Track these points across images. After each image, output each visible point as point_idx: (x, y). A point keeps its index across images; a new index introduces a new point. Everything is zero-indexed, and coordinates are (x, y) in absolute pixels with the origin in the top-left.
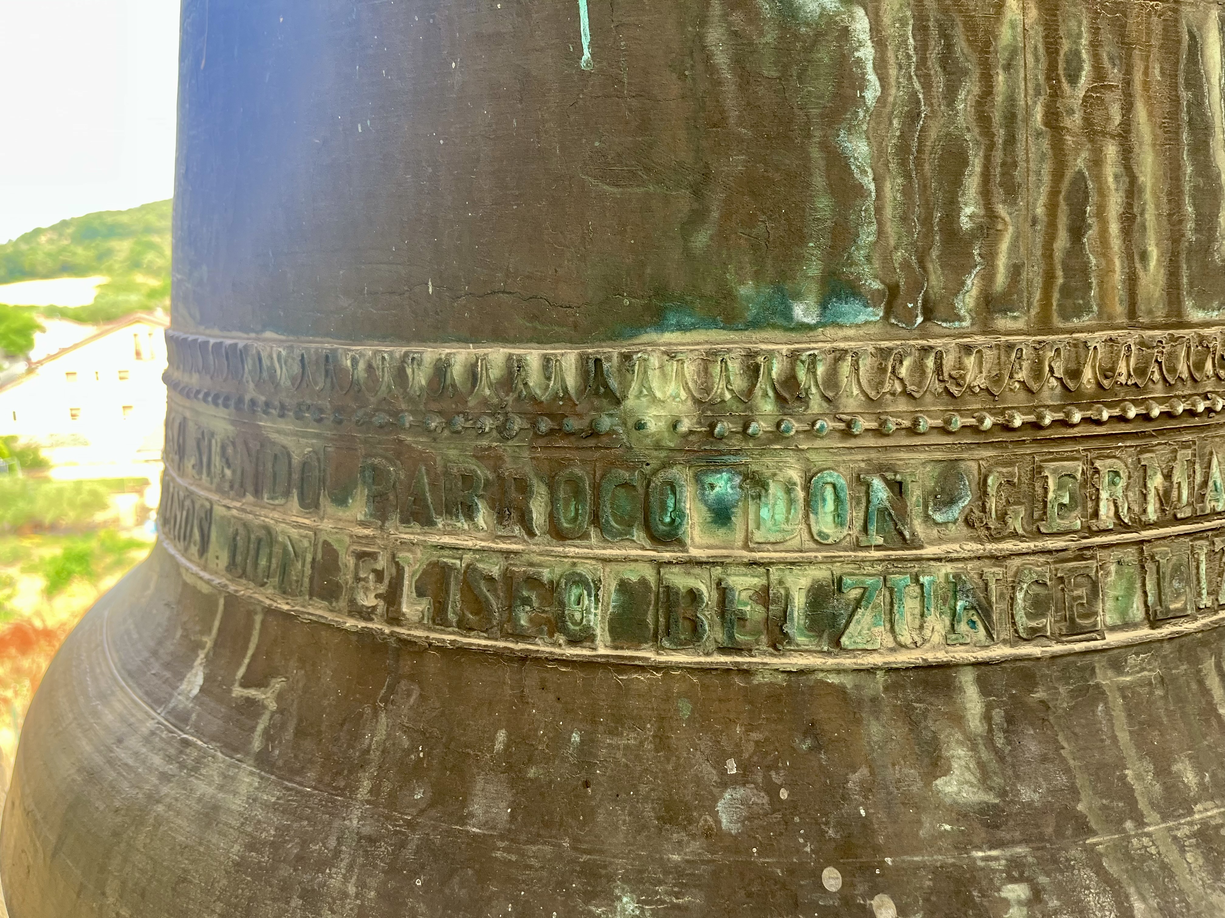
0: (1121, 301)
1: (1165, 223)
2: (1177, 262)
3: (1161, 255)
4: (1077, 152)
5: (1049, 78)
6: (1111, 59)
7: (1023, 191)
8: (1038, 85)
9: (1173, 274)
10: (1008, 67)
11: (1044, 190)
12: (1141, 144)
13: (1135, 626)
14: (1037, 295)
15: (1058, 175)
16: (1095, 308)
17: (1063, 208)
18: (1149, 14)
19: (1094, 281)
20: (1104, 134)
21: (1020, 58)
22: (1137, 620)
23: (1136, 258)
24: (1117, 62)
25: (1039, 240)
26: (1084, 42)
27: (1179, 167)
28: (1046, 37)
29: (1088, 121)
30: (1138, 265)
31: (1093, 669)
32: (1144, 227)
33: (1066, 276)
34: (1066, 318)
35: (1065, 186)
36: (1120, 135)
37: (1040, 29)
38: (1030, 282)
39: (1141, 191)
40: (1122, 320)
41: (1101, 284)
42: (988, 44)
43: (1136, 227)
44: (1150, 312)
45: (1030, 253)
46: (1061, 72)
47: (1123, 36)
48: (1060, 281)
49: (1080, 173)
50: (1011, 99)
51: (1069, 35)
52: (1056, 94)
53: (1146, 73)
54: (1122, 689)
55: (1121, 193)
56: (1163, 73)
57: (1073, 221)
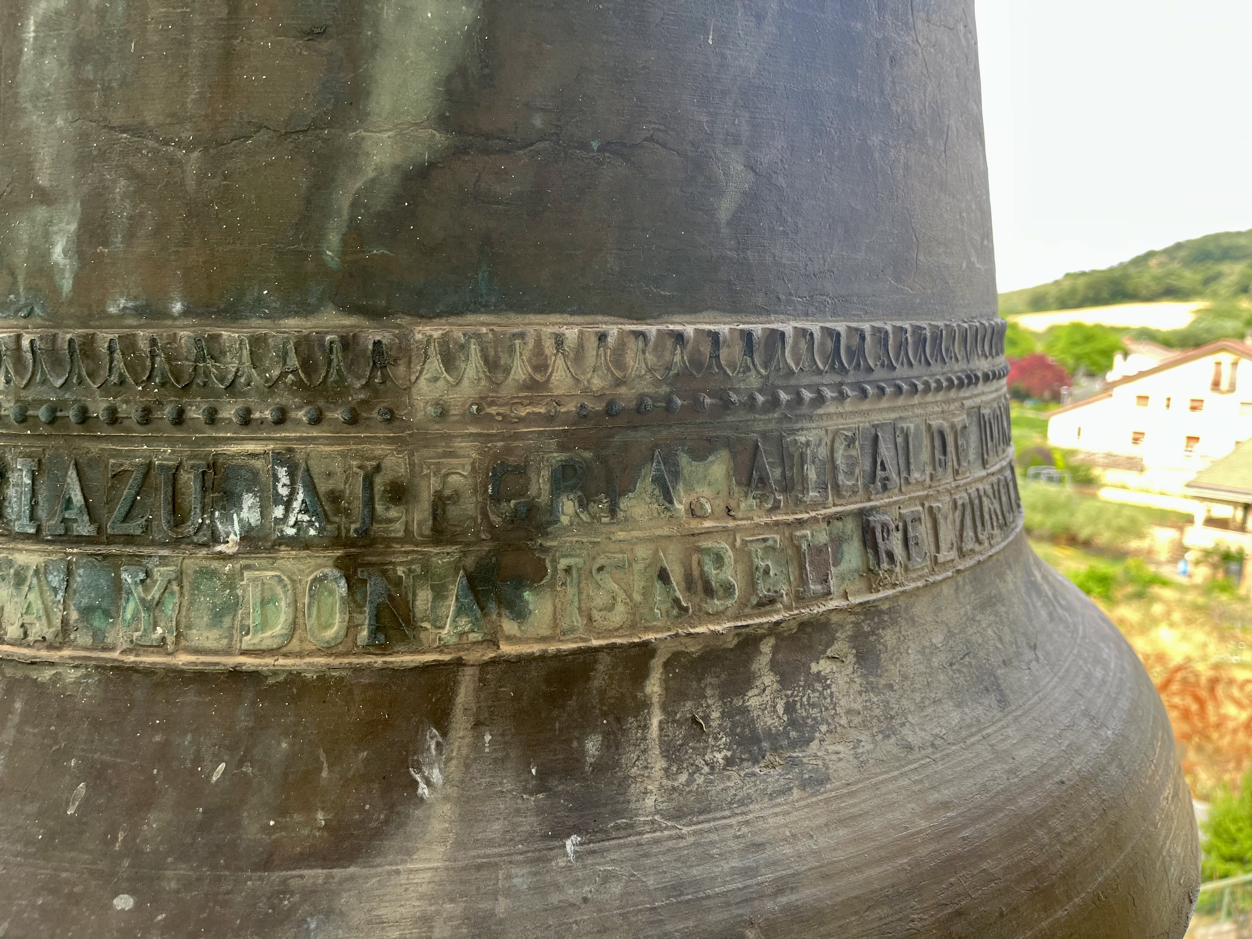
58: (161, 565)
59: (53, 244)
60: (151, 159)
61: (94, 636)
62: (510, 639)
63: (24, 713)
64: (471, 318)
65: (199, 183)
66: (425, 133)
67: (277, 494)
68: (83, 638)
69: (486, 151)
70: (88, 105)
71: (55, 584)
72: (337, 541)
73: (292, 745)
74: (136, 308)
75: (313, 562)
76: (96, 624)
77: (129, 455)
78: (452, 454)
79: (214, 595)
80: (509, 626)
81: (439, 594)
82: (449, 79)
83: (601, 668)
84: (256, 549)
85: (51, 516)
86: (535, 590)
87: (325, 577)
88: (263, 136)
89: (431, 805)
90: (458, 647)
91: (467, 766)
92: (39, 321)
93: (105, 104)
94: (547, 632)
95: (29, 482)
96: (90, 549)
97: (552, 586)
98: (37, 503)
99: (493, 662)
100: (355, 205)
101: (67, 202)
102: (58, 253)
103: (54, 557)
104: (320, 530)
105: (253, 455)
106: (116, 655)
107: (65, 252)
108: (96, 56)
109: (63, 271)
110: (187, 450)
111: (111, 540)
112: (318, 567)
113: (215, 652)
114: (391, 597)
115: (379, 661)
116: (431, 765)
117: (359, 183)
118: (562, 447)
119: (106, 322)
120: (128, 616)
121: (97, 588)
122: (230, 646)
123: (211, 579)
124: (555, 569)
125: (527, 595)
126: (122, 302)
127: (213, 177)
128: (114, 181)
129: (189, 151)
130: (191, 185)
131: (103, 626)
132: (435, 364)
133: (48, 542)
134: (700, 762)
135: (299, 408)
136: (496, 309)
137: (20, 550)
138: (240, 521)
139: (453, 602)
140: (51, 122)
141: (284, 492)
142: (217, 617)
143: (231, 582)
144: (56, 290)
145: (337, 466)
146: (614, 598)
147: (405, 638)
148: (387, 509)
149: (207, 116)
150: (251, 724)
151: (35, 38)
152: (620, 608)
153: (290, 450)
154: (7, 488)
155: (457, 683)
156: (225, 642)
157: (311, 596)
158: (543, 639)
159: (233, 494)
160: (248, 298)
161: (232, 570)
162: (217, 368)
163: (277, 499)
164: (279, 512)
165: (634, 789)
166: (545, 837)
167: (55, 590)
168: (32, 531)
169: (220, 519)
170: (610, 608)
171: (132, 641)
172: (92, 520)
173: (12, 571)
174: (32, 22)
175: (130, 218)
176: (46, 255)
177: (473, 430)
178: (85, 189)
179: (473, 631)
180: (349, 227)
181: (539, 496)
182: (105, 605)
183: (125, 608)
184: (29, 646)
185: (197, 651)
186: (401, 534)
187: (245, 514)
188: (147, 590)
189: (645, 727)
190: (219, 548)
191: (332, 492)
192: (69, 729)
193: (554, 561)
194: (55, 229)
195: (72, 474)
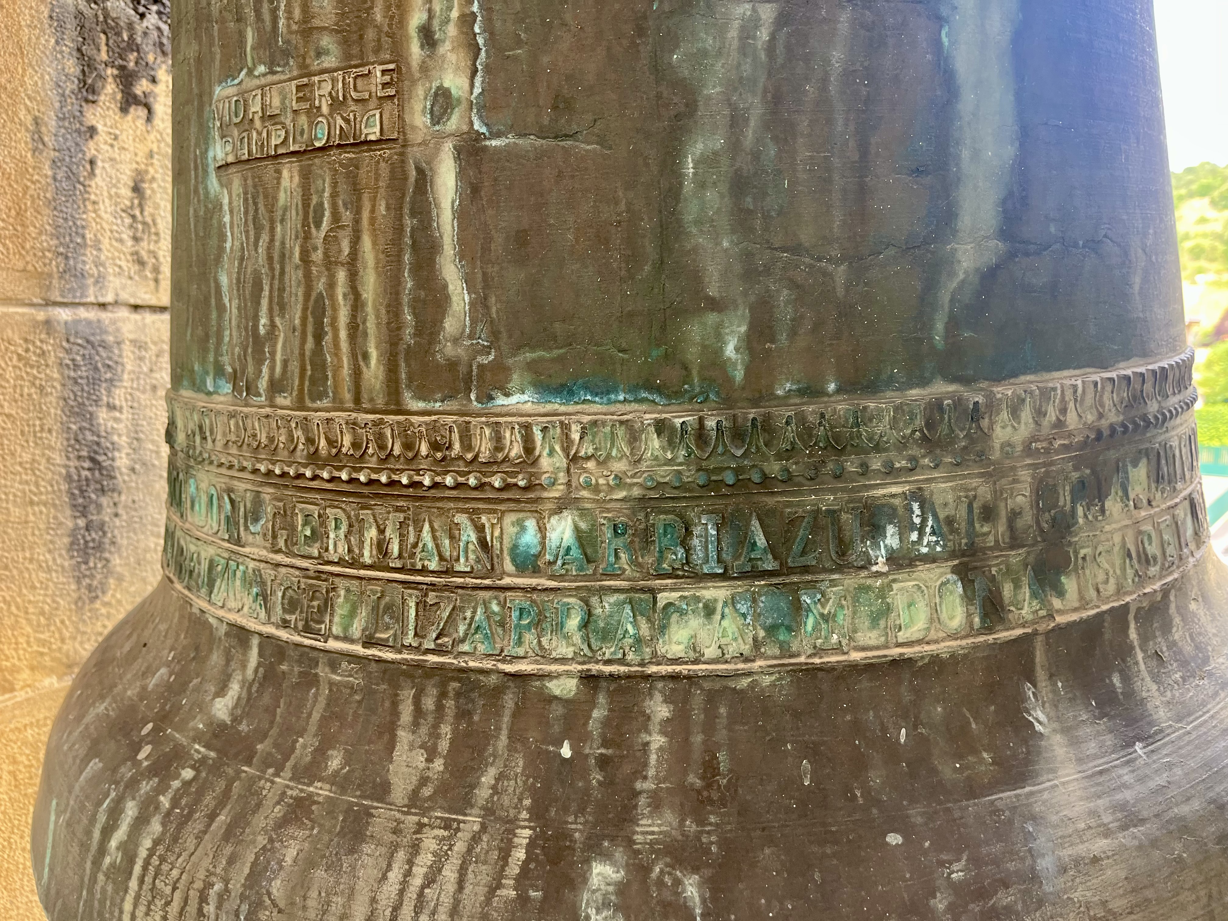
0: (349, 391)
1: (384, 330)
2: (396, 361)
3: (380, 355)
4: (319, 278)
5: (303, 226)
6: (345, 204)
7: (288, 307)
8: (297, 232)
9: (392, 370)
10: (282, 221)
11: (299, 307)
12: (365, 268)
13: (352, 641)
14: (297, 382)
15: (307, 296)
16: (331, 394)
17: (310, 319)
18: (378, 162)
19: (330, 374)
20: (336, 263)
21: (288, 213)
22: (355, 637)
23: (360, 358)
24: (349, 206)
25: (297, 343)
26: (326, 194)
27: (399, 283)
28: (303, 195)
29: (326, 254)
30: (362, 363)
31: (317, 662)
32: (365, 334)
33: (312, 370)
34: (313, 400)
35: (311, 303)
36: (348, 263)
37: (300, 190)
38: (293, 372)
39: (364, 305)
40: (351, 405)
41: (334, 377)
42: (273, 206)
43: (359, 333)
44: (371, 400)
45: (292, 352)
46: (311, 220)
47: (355, 184)
48: (309, 373)
49: (321, 293)
50: (283, 243)
51: (317, 192)
52: (307, 236)
53: (373, 211)
54: (331, 684)
55: (348, 307)
56: (388, 208)
57: (316, 329)
58: (831, 586)
59: (725, 343)
60: (808, 273)
61: (781, 648)
62: (1060, 612)
63: (729, 715)
64: (1023, 378)
65: (847, 290)
66: (993, 243)
67: (913, 523)
68: (772, 650)
69: (1027, 254)
70: (752, 230)
71: (744, 610)
72: (953, 555)
73: (944, 709)
74: (799, 390)
75: (938, 571)
76: (781, 638)
77: (799, 504)
78: (1015, 481)
79: (870, 605)
80: (1057, 603)
81: (1017, 586)
82: (1004, 201)
83: (1106, 624)
84: (900, 567)
85: (736, 557)
86: (1067, 575)
87: (948, 581)
88: (892, 251)
89: (1049, 738)
90: (1034, 622)
91: (1056, 706)
92: (713, 405)
93: (766, 229)
94: (1076, 604)
95: (714, 533)
96: (775, 581)
97: (1076, 570)
98: (722, 549)
99: (1053, 630)
100: (952, 301)
101: (736, 307)
102: (730, 350)
103: (740, 590)
104: (944, 547)
105: (893, 496)
106: (802, 659)
107: (737, 349)
108: (755, 190)
109: (735, 364)
110: (846, 496)
111: (791, 571)
112: (942, 574)
113: (877, 648)
114: (990, 591)
115: (990, 638)
116: (1034, 709)
117: (953, 285)
118: (1076, 468)
119: (775, 403)
120: (809, 628)
121: (778, 609)
122: (887, 641)
123: (867, 593)
124: (1076, 558)
125: (1063, 579)
126: (788, 386)
127: (857, 285)
128: (778, 291)
129: (838, 265)
130: (840, 292)
131: (788, 638)
132: (1004, 415)
133: (735, 578)
134: (1171, 682)
135: (924, 456)
136: (1035, 371)
137: (708, 588)
138: (886, 546)
139: (1027, 590)
140: (718, 244)
141: (917, 521)
142: (874, 621)
143: (882, 593)
144: (730, 380)
145: (950, 498)
146: (1107, 574)
147: (1002, 620)
148: (982, 526)
149: (849, 237)
150: (913, 698)
151: (695, 174)
152: (1112, 581)
153: (920, 489)
154: (691, 539)
155: (1034, 648)
156: (883, 639)
157: (940, 597)
158: (1075, 610)
159: (879, 527)
160: (884, 377)
161: (882, 585)
162: (866, 431)
163: (912, 527)
164: (914, 536)
165: (1149, 706)
166: (1123, 747)
167: (744, 616)
168: (720, 571)
169: (870, 546)
170: (1107, 582)
171: (815, 647)
172: (775, 558)
173: (701, 605)
174: (690, 160)
175: (792, 320)
176: (719, 351)
177: (1028, 461)
178: (752, 298)
179: (1041, 609)
180: (949, 317)
181: (1065, 506)
182: (786, 622)
183: (805, 623)
184: (726, 662)
185: (863, 649)
186: (992, 544)
187: (888, 541)
188: (823, 606)
189: (1137, 663)
190: (874, 568)
191: (948, 517)
192: (775, 722)
193: (1076, 553)
194: (727, 331)
195: (755, 524)
